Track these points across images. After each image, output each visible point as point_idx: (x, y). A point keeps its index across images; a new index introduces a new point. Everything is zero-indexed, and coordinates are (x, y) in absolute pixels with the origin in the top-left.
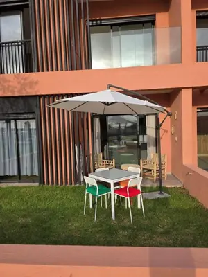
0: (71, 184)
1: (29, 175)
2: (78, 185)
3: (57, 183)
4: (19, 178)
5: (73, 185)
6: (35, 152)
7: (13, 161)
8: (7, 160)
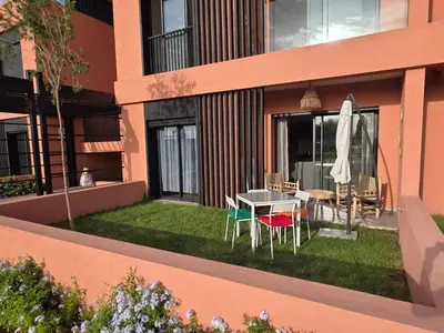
1: (191, 193)
4: (181, 195)
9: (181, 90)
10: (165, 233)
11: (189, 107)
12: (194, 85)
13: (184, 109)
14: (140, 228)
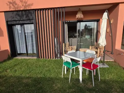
0: (53, 58)
1: (32, 53)
2: (57, 59)
3: (46, 58)
4: (27, 54)
5: (54, 59)
6: (34, 42)
7: (24, 46)
8: (21, 46)
9: (25, 7)
10: (28, 78)
11: (30, 15)
12: (32, 5)
13: (27, 16)
14: (11, 76)
